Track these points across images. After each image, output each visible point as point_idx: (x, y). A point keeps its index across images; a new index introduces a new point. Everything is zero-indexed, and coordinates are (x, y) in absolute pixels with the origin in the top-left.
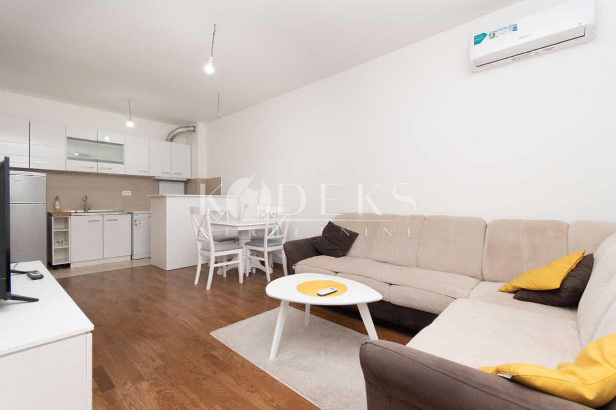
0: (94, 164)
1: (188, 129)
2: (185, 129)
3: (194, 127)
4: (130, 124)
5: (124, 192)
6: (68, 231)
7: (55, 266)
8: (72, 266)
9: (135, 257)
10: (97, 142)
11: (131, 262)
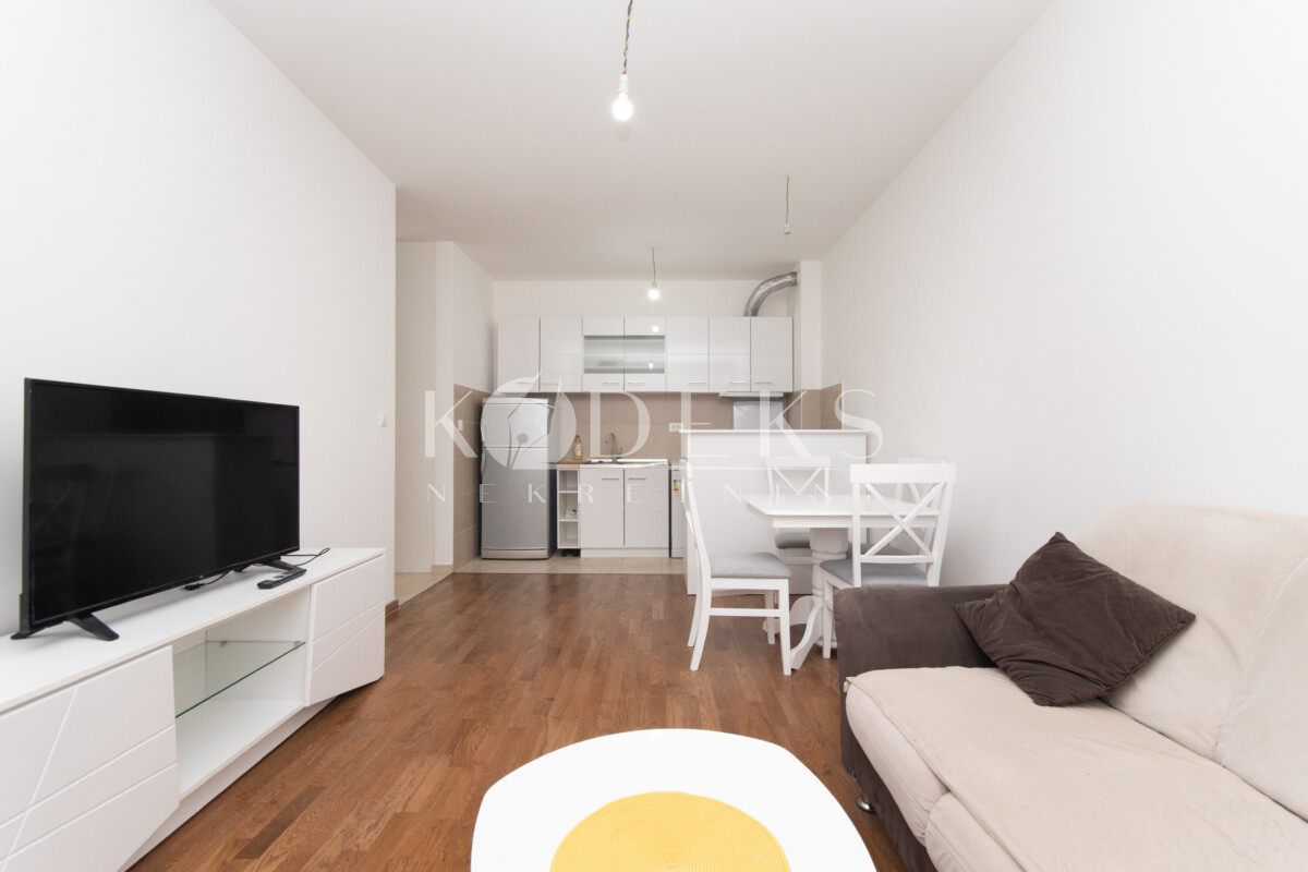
0: (618, 378)
1: (778, 282)
2: (773, 284)
3: (794, 274)
4: (654, 294)
5: (671, 425)
6: (576, 494)
7: (563, 550)
8: (583, 554)
9: (674, 555)
10: (624, 337)
11: (670, 564)
